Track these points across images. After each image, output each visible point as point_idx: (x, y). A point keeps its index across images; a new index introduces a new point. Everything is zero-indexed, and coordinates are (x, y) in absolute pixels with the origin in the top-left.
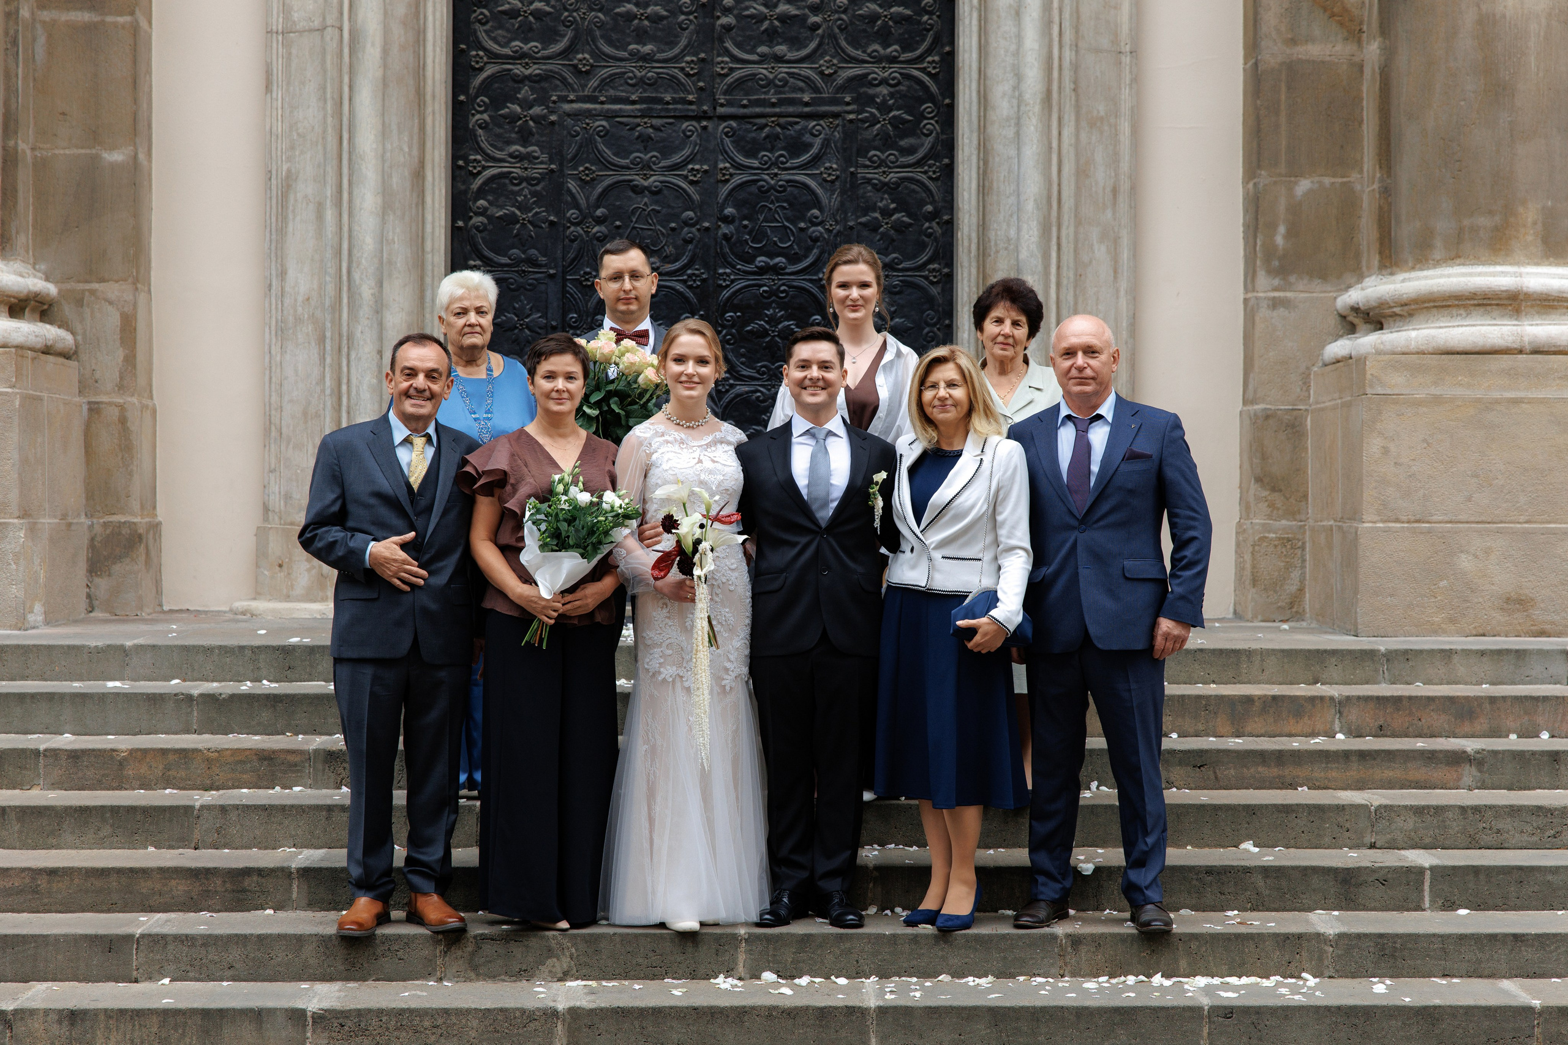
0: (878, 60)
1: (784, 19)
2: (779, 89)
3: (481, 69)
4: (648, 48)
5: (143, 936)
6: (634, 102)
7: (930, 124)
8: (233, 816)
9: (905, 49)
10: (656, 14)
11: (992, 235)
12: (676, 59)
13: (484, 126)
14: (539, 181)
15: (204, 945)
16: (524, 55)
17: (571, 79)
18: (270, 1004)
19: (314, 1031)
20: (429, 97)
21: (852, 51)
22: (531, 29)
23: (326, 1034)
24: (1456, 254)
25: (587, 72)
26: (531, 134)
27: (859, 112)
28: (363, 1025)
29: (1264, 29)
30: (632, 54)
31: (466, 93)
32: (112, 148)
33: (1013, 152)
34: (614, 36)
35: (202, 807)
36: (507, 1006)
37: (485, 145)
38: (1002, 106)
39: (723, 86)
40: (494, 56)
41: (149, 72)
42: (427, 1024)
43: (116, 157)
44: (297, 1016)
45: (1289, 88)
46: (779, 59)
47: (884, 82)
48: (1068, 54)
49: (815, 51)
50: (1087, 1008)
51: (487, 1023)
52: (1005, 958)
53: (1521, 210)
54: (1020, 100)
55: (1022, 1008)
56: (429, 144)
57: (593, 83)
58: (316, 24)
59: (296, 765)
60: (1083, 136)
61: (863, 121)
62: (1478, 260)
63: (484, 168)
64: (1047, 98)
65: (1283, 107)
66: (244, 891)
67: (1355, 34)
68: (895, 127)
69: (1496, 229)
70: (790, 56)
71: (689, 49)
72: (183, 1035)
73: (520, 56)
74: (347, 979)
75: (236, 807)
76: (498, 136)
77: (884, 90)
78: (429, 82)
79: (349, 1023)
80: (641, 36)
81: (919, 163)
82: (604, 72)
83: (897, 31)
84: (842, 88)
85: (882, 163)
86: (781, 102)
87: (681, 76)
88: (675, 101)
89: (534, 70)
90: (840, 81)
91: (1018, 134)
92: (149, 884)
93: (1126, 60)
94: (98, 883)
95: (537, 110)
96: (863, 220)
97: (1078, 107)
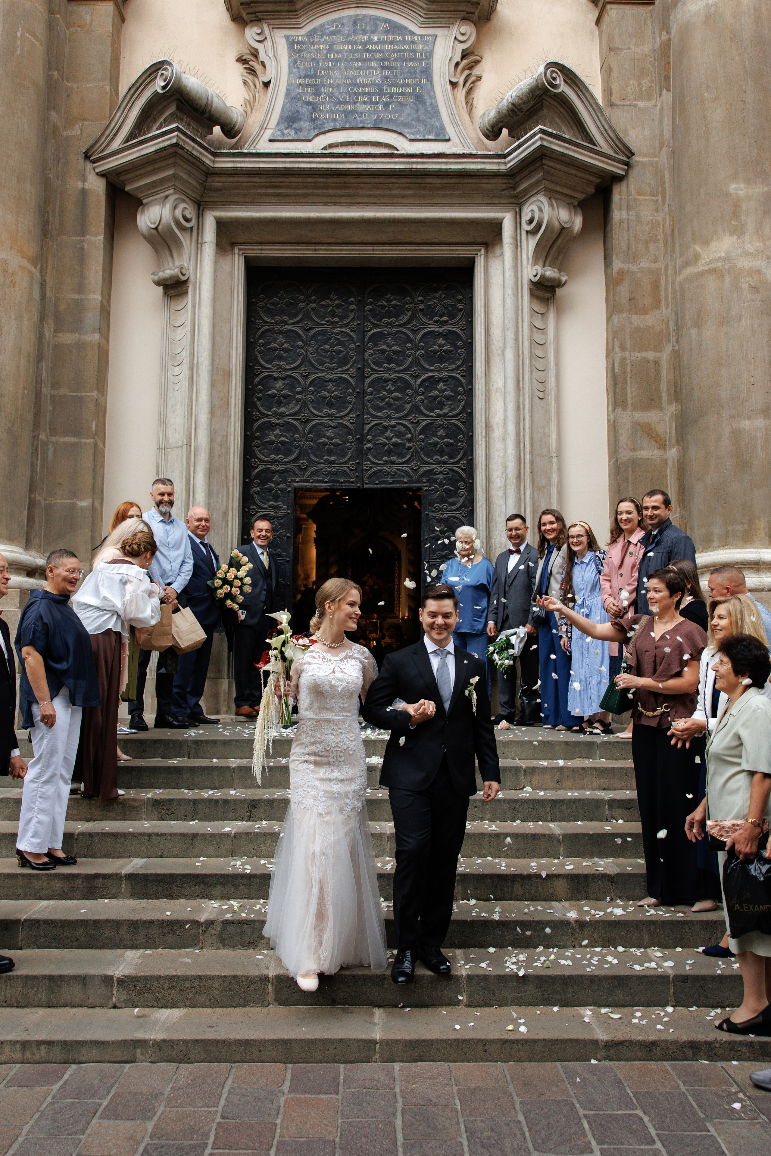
0: (438, 463)
1: (395, 445)
2: (393, 476)
3: (256, 467)
4: (333, 458)
5: (26, 920)
6: (326, 482)
7: (462, 492)
8: (96, 839)
9: (450, 458)
10: (337, 443)
11: (493, 541)
12: (346, 463)
13: (257, 493)
14: (282, 518)
15: (62, 926)
16: (276, 461)
17: (297, 472)
18: (92, 972)
19: (118, 990)
20: (231, 478)
21: (426, 459)
22: (279, 449)
23: (125, 992)
24: (725, 543)
25: (305, 469)
26: (279, 497)
27: (429, 486)
28: (148, 986)
29: (620, 444)
30: (326, 461)
31: (249, 478)
32: (82, 500)
33: (502, 502)
34: (318, 453)
35: (79, 834)
36: (238, 973)
37: (258, 502)
38: (497, 481)
39: (367, 475)
40: (262, 462)
41: (103, 466)
42: (188, 985)
43: (84, 503)
44: (108, 980)
45: (633, 471)
46: (393, 463)
47: (441, 473)
48: (528, 457)
49: (409, 459)
50: (597, 976)
51: (225, 985)
52: (539, 935)
53: (757, 522)
54: (506, 478)
55: (557, 976)
56: (231, 500)
57: (308, 473)
58: (180, 444)
59: (137, 807)
60: (536, 494)
61: (432, 490)
62: (737, 546)
63: (257, 512)
64: (519, 477)
65: (630, 479)
66: (94, 887)
67: (662, 445)
68: (446, 493)
69: (746, 531)
70: (398, 461)
71: (351, 458)
72: (37, 992)
73: (274, 461)
74: (146, 948)
75: (98, 834)
76: (264, 497)
77: (441, 476)
78: (231, 471)
79: (140, 985)
80: (330, 453)
81: (457, 510)
82: (312, 469)
83: (447, 450)
84: (422, 476)
85: (440, 509)
86: (394, 482)
87: (348, 470)
88: (345, 482)
89: (281, 468)
90: (421, 472)
91: (505, 494)
92: (40, 883)
93: (554, 460)
94: (11, 882)
95: (281, 486)
96: (432, 535)
97: (533, 481)
